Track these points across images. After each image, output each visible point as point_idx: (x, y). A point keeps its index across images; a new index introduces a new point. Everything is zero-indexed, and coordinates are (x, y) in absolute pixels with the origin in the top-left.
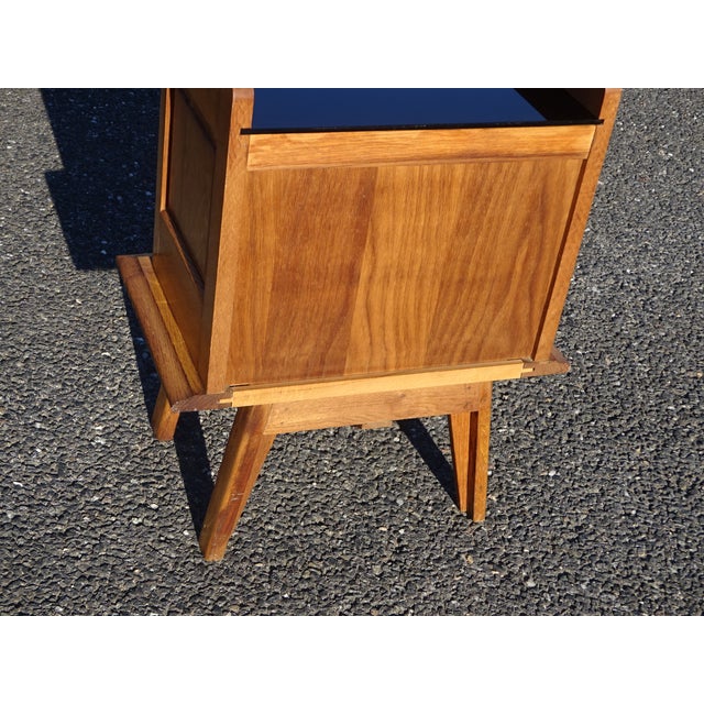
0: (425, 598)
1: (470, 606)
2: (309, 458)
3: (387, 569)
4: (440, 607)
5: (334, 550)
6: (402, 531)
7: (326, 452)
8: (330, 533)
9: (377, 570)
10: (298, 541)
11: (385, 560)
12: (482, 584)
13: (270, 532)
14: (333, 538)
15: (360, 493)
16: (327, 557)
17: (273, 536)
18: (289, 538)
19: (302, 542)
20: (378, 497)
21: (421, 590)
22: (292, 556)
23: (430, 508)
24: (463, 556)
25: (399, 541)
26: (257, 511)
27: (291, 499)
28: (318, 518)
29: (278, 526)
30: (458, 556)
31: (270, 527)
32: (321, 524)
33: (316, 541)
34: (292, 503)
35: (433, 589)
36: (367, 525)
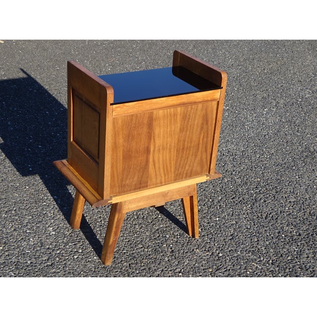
0: (186, 265)
1: (202, 265)
2: (131, 227)
3: (170, 258)
4: (192, 267)
5: (149, 255)
6: (171, 245)
7: (136, 224)
8: (146, 250)
9: (166, 259)
10: (136, 254)
11: (168, 255)
12: (205, 258)
13: (125, 253)
14: (148, 251)
15: (153, 235)
16: (147, 258)
17: (126, 254)
18: (132, 254)
19: (138, 254)
20: (159, 236)
21: (184, 263)
22: (135, 259)
23: (179, 237)
24: (195, 250)
25: (171, 249)
26: (118, 247)
27: (129, 241)
28: (140, 246)
29: (127, 251)
30: (193, 250)
31: (124, 251)
32: (142, 248)
33: (142, 253)
34: (130, 242)
35: (188, 262)
36: (158, 245)
